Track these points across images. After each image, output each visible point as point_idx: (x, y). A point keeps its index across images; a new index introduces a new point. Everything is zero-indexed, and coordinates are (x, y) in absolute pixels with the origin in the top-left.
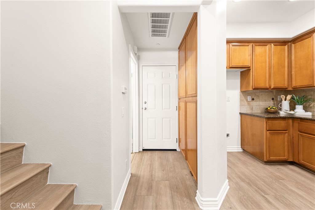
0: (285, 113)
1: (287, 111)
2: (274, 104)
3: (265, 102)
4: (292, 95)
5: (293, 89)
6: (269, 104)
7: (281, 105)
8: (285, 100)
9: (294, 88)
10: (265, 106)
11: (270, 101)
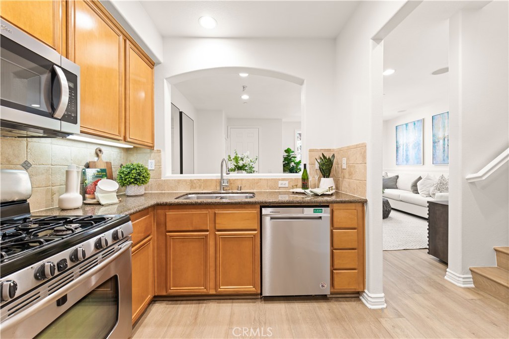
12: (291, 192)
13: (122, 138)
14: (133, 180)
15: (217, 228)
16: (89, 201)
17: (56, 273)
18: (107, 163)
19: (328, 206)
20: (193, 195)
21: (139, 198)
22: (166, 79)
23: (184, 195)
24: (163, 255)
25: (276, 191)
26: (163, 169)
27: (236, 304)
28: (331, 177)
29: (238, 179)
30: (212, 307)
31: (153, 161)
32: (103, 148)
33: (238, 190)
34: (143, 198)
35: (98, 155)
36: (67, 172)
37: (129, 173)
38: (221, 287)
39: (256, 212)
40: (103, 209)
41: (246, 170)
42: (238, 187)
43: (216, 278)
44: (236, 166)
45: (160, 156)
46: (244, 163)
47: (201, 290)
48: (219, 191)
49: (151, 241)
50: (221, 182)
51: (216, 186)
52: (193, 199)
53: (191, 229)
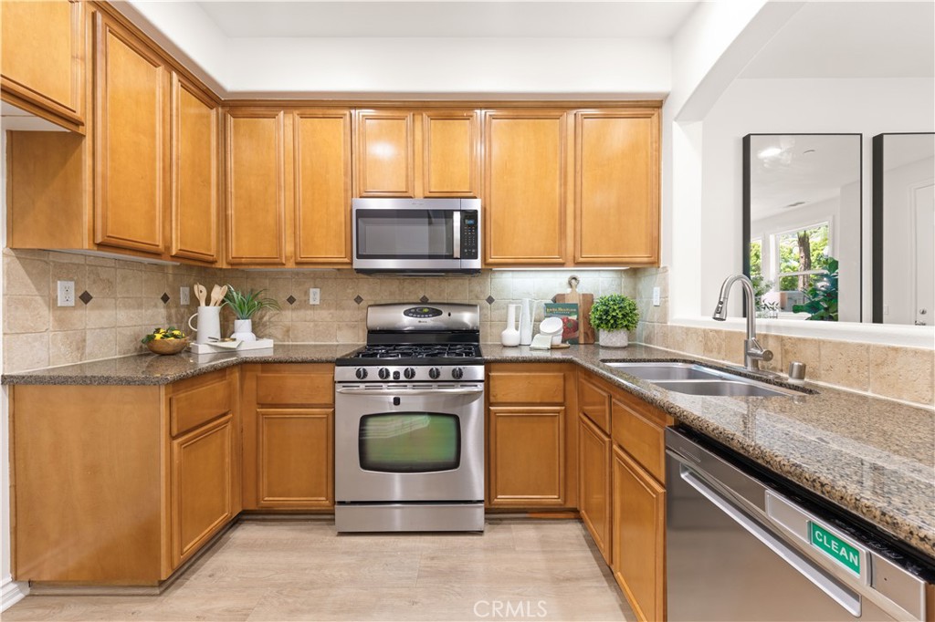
0: (214, 351)
1: (216, 340)
2: (169, 318)
3: (136, 311)
4: (229, 288)
5: (230, 267)
6: (152, 318)
7: (195, 322)
8: (208, 303)
9: (232, 265)
10: (137, 329)
11: (156, 306)
17: (391, 379)
18: (585, 294)
22: (676, 120)
26: (669, 305)
35: (571, 285)
45: (666, 279)
49: (560, 416)
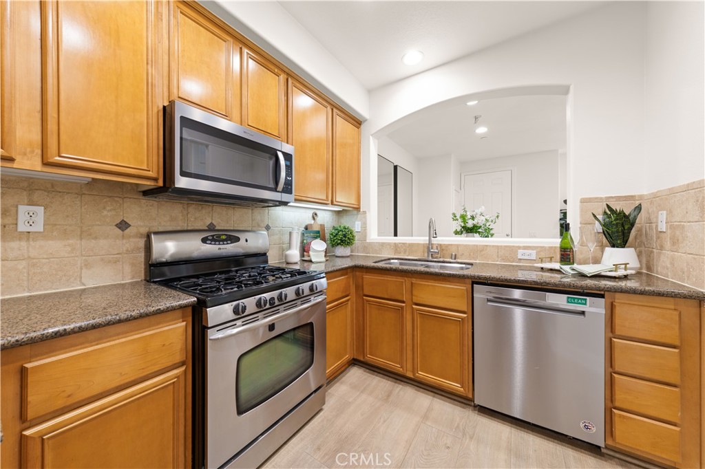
12: (537, 268)
13: (330, 202)
14: (339, 241)
15: (414, 301)
16: (306, 258)
17: (268, 306)
18: (321, 225)
19: (602, 296)
20: (396, 261)
21: (344, 259)
22: (372, 135)
23: (385, 260)
24: (361, 318)
25: (514, 264)
26: (368, 231)
27: (438, 400)
28: (629, 247)
29: (451, 245)
30: (408, 393)
31: (360, 223)
32: (318, 212)
33: (451, 258)
34: (349, 259)
35: (314, 219)
36: (290, 233)
37: (337, 234)
38: (420, 373)
39: (465, 288)
40: (313, 265)
41: (479, 233)
42: (452, 255)
43: (413, 359)
44: (463, 227)
45: (365, 217)
46: (475, 222)
47: (396, 367)
48: (427, 258)
49: (349, 302)
50: (428, 248)
51: (424, 252)
52: (395, 264)
53: (386, 297)
